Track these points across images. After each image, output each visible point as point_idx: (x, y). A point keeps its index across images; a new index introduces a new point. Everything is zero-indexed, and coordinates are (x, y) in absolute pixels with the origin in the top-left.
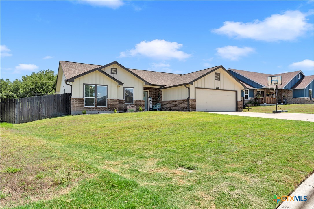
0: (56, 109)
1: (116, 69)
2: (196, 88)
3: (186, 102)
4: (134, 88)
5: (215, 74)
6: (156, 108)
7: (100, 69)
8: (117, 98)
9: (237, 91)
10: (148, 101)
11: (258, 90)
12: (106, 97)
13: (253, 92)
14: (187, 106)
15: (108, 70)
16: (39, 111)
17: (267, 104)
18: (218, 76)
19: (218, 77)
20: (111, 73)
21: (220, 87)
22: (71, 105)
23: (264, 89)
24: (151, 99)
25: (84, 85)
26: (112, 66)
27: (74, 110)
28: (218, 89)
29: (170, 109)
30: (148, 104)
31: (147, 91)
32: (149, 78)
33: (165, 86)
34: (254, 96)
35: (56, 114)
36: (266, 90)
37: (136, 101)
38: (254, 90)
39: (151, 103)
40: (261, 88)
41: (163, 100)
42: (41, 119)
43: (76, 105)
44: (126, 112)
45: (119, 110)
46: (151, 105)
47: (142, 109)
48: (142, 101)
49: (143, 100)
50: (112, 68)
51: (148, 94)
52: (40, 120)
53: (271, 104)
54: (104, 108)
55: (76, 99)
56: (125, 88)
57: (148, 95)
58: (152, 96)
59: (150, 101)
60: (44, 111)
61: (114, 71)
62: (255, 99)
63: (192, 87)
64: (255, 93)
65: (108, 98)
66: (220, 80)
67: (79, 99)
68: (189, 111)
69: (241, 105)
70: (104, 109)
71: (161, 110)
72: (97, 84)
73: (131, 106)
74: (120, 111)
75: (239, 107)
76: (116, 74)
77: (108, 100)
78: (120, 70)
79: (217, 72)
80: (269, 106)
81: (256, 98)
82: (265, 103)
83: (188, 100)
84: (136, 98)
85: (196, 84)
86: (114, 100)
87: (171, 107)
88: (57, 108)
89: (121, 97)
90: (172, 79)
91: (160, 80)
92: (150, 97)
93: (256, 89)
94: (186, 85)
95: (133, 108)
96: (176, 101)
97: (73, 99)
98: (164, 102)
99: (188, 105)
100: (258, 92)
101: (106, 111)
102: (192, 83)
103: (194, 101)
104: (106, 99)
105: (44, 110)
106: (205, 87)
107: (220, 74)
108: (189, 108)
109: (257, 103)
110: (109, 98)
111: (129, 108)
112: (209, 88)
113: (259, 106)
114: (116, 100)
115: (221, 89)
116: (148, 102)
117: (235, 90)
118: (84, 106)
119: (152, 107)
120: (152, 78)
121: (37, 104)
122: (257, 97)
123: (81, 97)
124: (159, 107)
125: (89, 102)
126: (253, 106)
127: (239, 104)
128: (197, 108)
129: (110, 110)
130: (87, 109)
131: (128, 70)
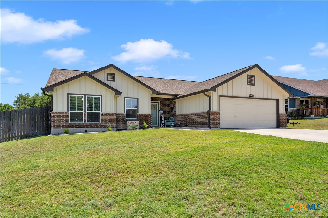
0: (32, 126)
1: (114, 74)
2: (220, 96)
3: (206, 116)
4: (138, 98)
5: (248, 77)
6: (168, 123)
7: (90, 75)
8: (114, 112)
9: (279, 100)
10: (159, 114)
11: (301, 99)
12: (99, 111)
13: (295, 102)
14: (207, 121)
15: (102, 77)
16: (9, 130)
17: (314, 116)
18: (251, 79)
19: (251, 81)
20: (107, 80)
21: (254, 95)
22: (51, 122)
23: (311, 97)
24: (162, 112)
25: (69, 95)
26: (108, 71)
27: (54, 127)
28: (251, 97)
29: (185, 125)
30: (159, 119)
31: (158, 102)
32: (161, 86)
33: (180, 95)
34: (296, 106)
35: (32, 133)
36: (313, 99)
37: (141, 115)
38: (296, 99)
39: (163, 117)
40: (307, 96)
41: (177, 114)
42: (12, 140)
43: (58, 122)
44: (126, 129)
45: (117, 126)
46: (163, 119)
47: (147, 126)
48: (149, 115)
49: (150, 113)
50: (108, 74)
51: (159, 105)
52: (10, 141)
53: (320, 116)
54: (96, 124)
55: (57, 113)
56: (126, 99)
57: (159, 107)
58: (164, 108)
59: (162, 115)
60: (15, 130)
61: (111, 77)
62: (298, 110)
63: (214, 95)
64: (298, 102)
65: (101, 111)
66: (254, 85)
67: (61, 113)
68: (210, 128)
69: (283, 119)
70: (97, 126)
71: (175, 126)
72: (87, 94)
73: (132, 121)
74: (120, 128)
75: (281, 121)
76: (114, 81)
77: (102, 114)
78: (119, 76)
79: (250, 74)
80: (317, 119)
81: (298, 108)
82: (311, 116)
83: (209, 113)
84: (141, 112)
85: (220, 90)
86: (109, 114)
87: (186, 123)
88: (34, 125)
89: (121, 111)
90: (190, 87)
91: (174, 88)
92: (161, 110)
93: (299, 97)
94: (206, 93)
95: (136, 124)
96: (192, 115)
97: (54, 113)
98: (178, 115)
99: (209, 120)
100: (302, 101)
101: (99, 129)
102: (214, 89)
103: (218, 114)
104: (99, 113)
105: (15, 128)
106: (234, 95)
107: (254, 76)
108: (210, 125)
109: (300, 115)
110: (103, 112)
111: (130, 125)
112: (238, 96)
113: (304, 119)
114: (113, 114)
115: (256, 97)
116: (159, 116)
117: (276, 99)
118: (69, 122)
119: (164, 122)
120: (164, 86)
121: (6, 120)
122: (300, 108)
123: (66, 111)
124: (171, 122)
125: (77, 117)
126: (296, 119)
127: (282, 117)
128: (222, 123)
129: (104, 127)
130: (72, 126)
131: (132, 77)
